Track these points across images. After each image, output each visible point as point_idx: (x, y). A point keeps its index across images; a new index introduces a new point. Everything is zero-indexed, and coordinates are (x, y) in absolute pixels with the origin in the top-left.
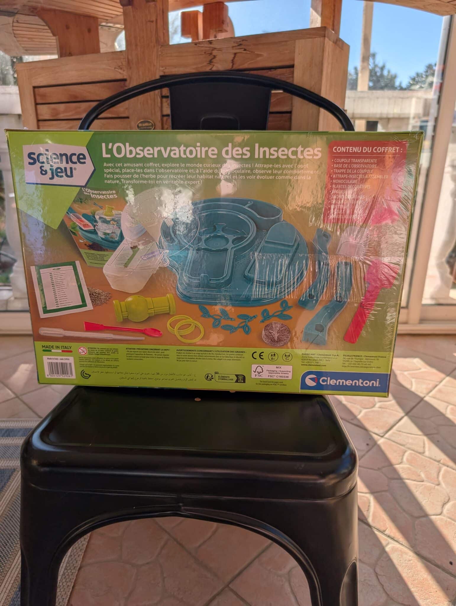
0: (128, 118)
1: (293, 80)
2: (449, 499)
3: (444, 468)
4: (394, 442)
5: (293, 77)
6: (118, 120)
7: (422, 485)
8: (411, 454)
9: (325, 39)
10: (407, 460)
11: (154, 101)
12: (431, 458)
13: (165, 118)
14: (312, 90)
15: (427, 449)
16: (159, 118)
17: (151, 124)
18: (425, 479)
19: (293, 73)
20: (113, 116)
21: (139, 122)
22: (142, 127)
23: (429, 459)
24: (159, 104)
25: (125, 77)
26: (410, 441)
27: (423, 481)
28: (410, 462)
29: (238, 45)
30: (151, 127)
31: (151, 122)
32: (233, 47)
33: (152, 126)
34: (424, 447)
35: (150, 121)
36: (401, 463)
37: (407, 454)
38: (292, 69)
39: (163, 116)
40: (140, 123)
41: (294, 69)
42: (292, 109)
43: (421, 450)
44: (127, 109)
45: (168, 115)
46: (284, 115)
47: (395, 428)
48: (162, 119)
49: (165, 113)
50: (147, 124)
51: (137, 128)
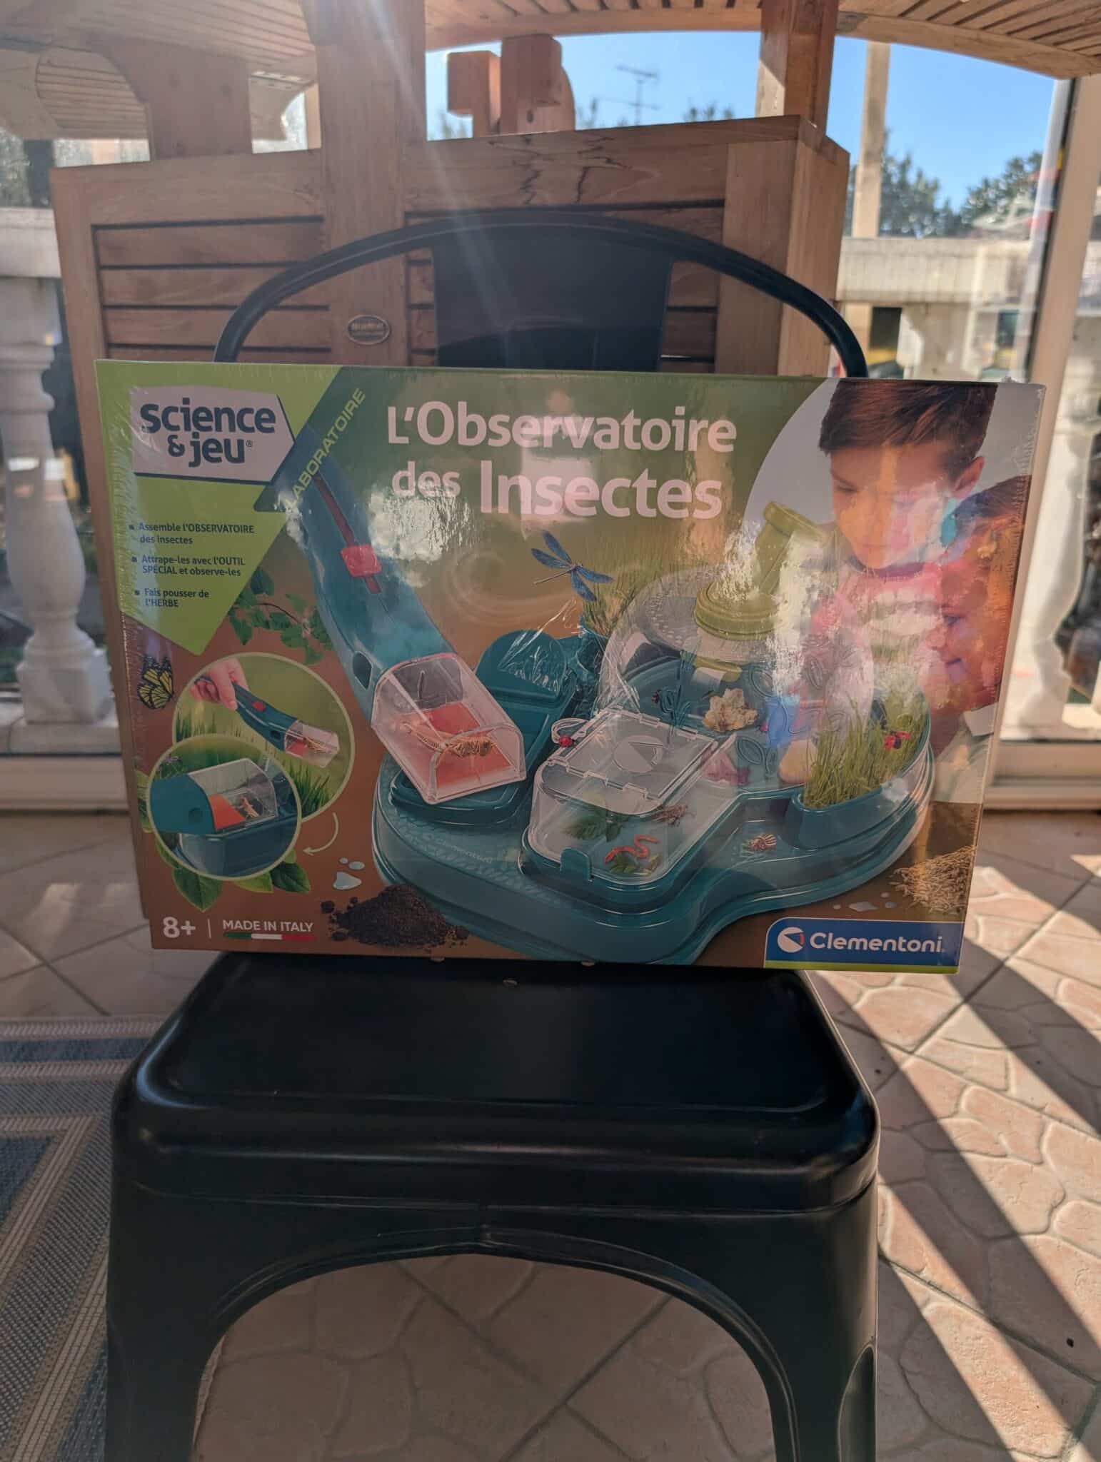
0: (324, 308)
1: (722, 236)
2: (1064, 1197)
3: (1052, 1125)
4: (937, 1064)
5: (721, 228)
6: (302, 314)
7: (1003, 1165)
8: (978, 1092)
9: (796, 144)
10: (969, 1107)
11: (391, 273)
12: (1022, 1102)
13: (416, 313)
14: (765, 261)
15: (1013, 1082)
16: (402, 313)
17: (380, 326)
18: (1010, 1151)
19: (722, 218)
20: (291, 303)
21: (352, 319)
22: (359, 330)
23: (1016, 1104)
24: (401, 282)
25: (320, 213)
26: (975, 1063)
27: (1005, 1156)
28: (975, 1111)
29: (594, 150)
30: (381, 333)
31: (381, 322)
32: (580, 153)
33: (384, 330)
34: (1006, 1077)
35: (379, 318)
36: (954, 1114)
37: (967, 1093)
38: (718, 210)
40: (354, 322)
41: (723, 211)
42: (718, 301)
43: (999, 1083)
45: (425, 306)
46: (697, 315)
47: (940, 1032)
48: (408, 317)
49: (416, 300)
50: (371, 325)
51: (348, 335)
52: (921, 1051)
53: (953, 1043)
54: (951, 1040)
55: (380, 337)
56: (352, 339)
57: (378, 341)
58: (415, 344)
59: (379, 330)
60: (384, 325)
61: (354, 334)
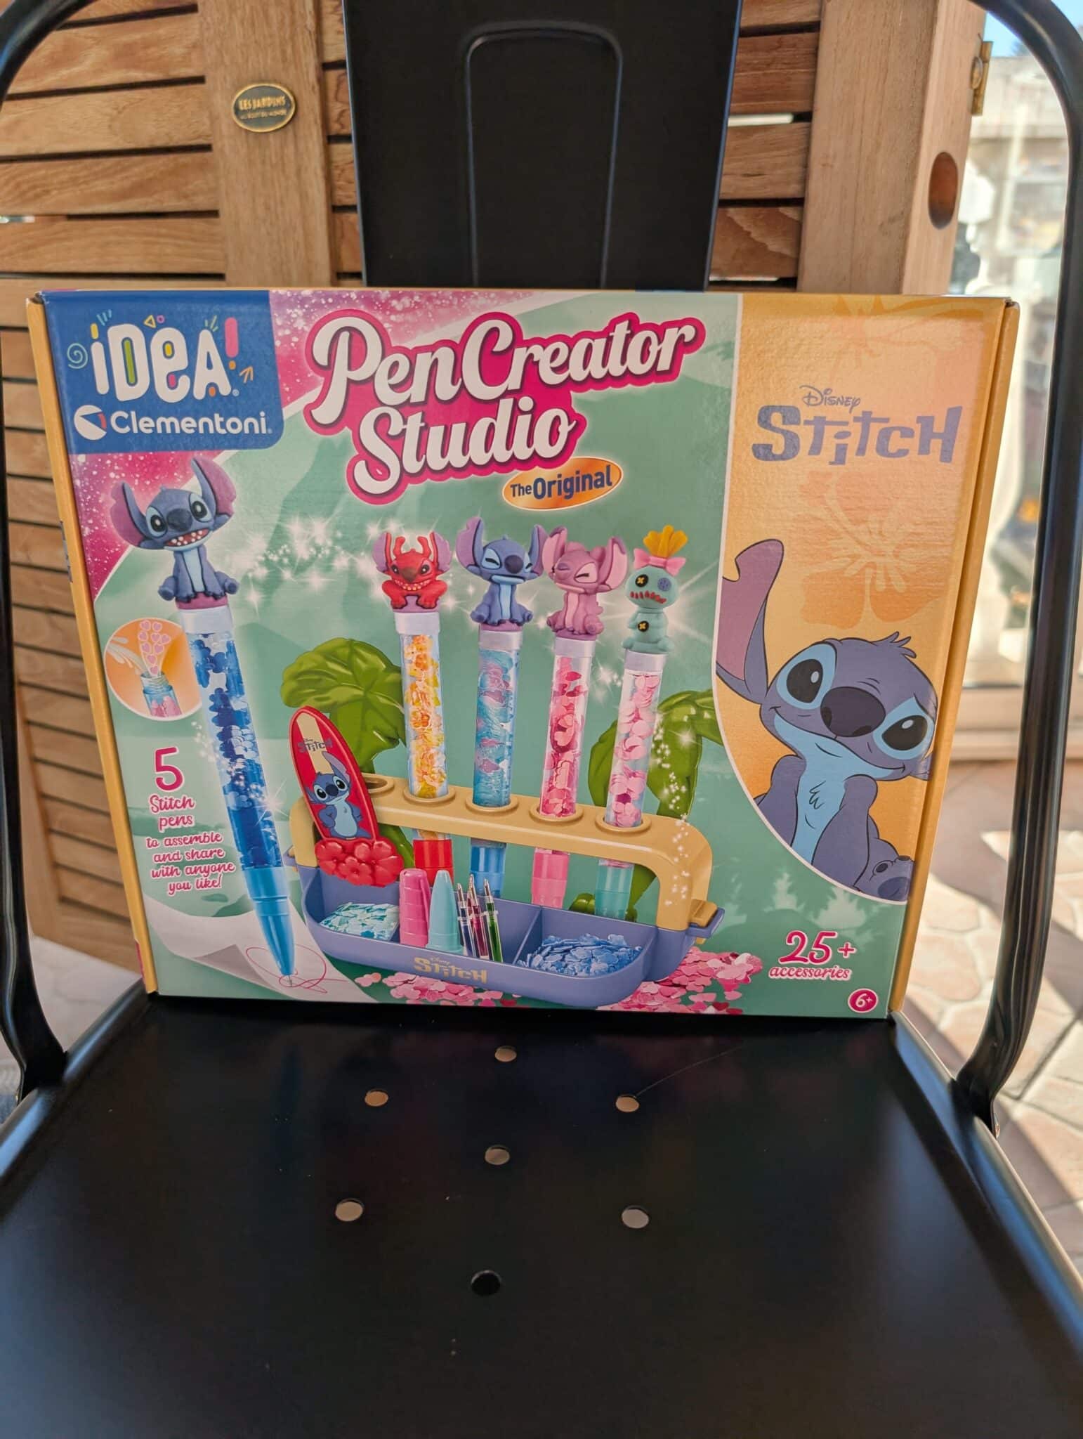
0: (200, 80)
6: (168, 92)
11: (292, 9)
13: (332, 75)
16: (312, 76)
17: (280, 100)
20: (151, 76)
21: (240, 93)
22: (251, 110)
24: (310, 22)
30: (283, 112)
31: (284, 93)
33: (287, 106)
35: (278, 87)
39: (326, 66)
40: (243, 96)
42: (821, 12)
44: (194, 46)
45: (339, 65)
46: (789, 38)
48: (322, 82)
49: (331, 56)
50: (267, 101)
51: (234, 118)
52: (1030, 1095)
53: (1068, 1084)
54: (1067, 1079)
55: (282, 118)
56: (241, 125)
57: (280, 126)
58: (335, 128)
59: (279, 107)
60: (287, 98)
61: (242, 117)
